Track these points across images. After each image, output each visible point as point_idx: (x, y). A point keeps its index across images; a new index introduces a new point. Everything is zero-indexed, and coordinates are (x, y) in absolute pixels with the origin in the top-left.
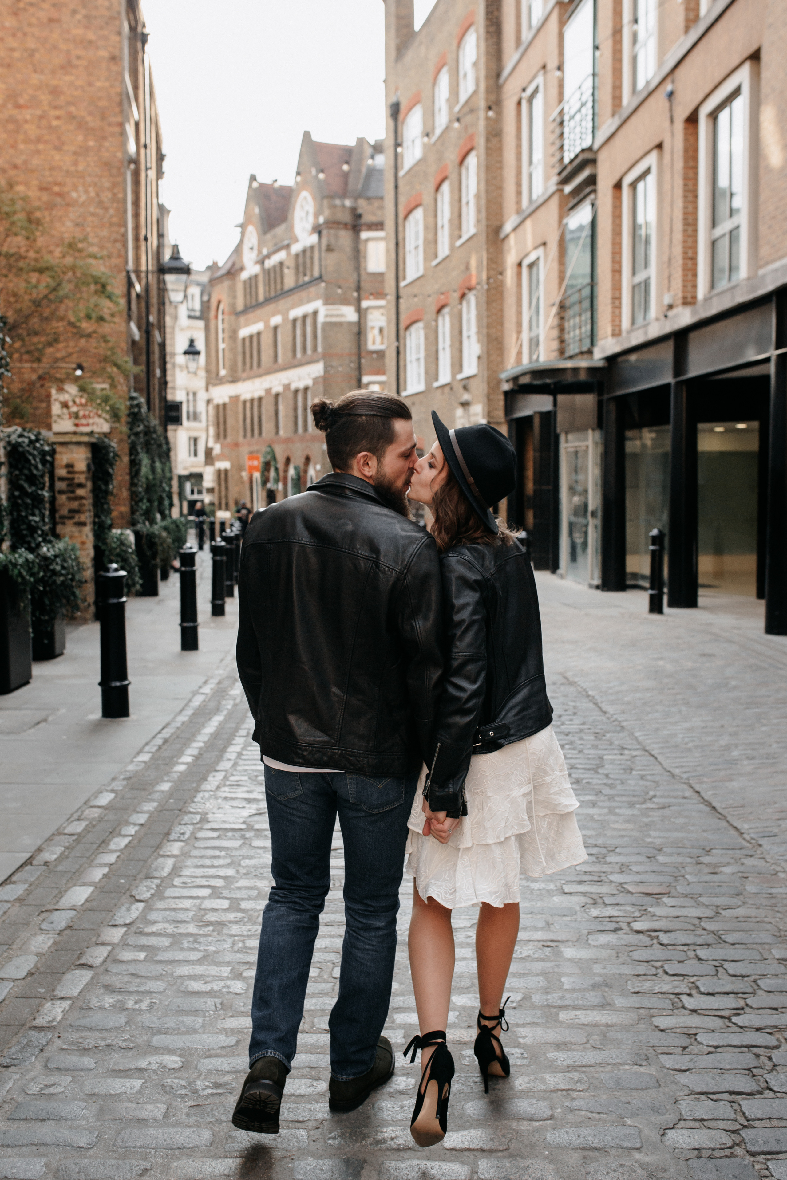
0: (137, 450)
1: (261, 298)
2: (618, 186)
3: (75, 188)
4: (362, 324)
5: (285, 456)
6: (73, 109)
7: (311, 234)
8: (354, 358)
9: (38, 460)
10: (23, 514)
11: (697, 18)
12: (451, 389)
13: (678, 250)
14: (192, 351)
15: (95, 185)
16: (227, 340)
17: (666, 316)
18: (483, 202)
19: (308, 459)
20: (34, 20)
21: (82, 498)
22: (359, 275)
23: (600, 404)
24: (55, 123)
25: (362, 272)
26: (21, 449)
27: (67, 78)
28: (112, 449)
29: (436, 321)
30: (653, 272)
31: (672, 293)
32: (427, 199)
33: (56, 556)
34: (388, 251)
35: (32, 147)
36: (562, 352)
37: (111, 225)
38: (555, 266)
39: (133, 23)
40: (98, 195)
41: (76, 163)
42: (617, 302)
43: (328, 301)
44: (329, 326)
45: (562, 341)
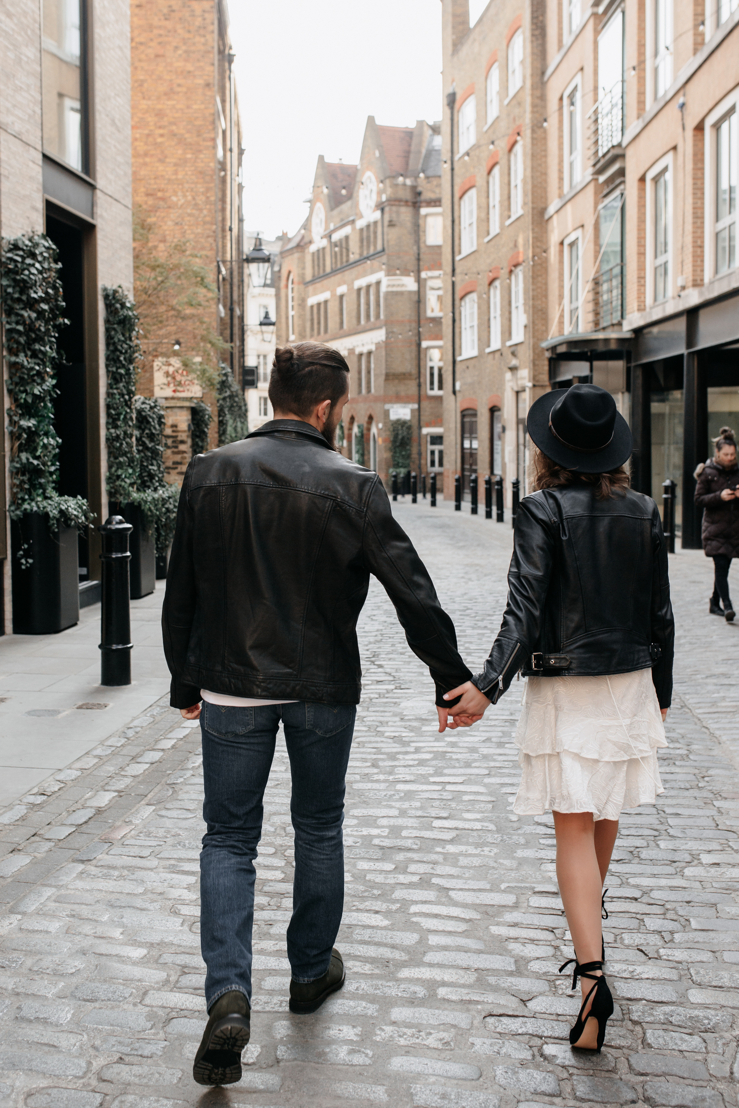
0: (224, 413)
1: (328, 269)
2: (642, 179)
3: (175, 193)
4: (422, 294)
5: (350, 415)
6: (174, 128)
7: (374, 211)
8: (414, 325)
9: (156, 422)
10: (145, 464)
11: (703, 43)
12: (501, 354)
13: (689, 239)
14: (266, 322)
15: (192, 190)
16: (296, 307)
17: (679, 296)
18: (529, 187)
19: (371, 418)
20: (143, 57)
21: (184, 452)
22: (419, 248)
23: (628, 370)
24: (159, 140)
25: (422, 245)
26: (144, 414)
27: (170, 103)
28: (207, 412)
29: (488, 293)
30: (670, 256)
31: (684, 276)
32: (480, 181)
33: (169, 498)
34: (445, 227)
35: (141, 160)
36: (597, 323)
37: (205, 223)
38: (591, 246)
39: (222, 48)
40: (194, 199)
41: (176, 173)
42: (642, 281)
43: (390, 273)
44: (391, 295)
45: (597, 314)
